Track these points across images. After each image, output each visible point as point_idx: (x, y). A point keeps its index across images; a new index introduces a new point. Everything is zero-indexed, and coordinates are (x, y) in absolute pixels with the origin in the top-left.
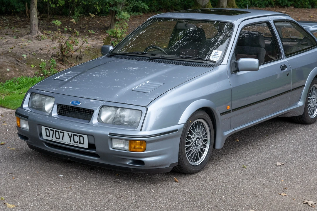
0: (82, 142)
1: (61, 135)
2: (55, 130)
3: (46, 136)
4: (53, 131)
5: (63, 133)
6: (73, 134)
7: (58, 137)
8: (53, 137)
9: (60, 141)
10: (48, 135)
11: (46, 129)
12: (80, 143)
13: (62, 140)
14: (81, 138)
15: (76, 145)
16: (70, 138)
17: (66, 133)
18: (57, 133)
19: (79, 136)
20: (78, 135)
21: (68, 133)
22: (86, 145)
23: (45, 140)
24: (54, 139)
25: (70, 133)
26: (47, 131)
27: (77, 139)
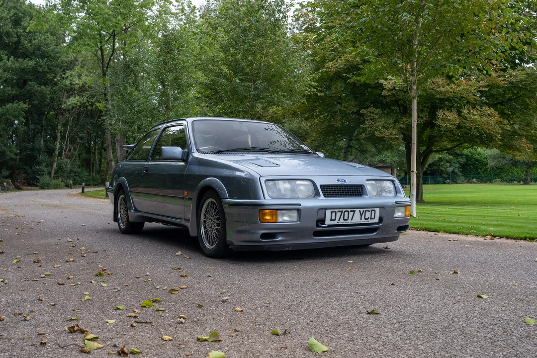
0: (373, 217)
1: (351, 214)
2: (344, 210)
3: (331, 220)
4: (342, 212)
5: (354, 211)
6: (365, 210)
7: (346, 218)
8: (339, 220)
9: (349, 222)
10: (333, 218)
11: (332, 212)
12: (371, 219)
13: (352, 220)
14: (373, 212)
15: (366, 222)
16: (361, 215)
17: (357, 211)
18: (346, 214)
19: (372, 211)
20: (370, 209)
21: (360, 211)
22: (376, 220)
23: (329, 226)
24: (342, 222)
25: (362, 210)
26: (334, 214)
27: (368, 215)
